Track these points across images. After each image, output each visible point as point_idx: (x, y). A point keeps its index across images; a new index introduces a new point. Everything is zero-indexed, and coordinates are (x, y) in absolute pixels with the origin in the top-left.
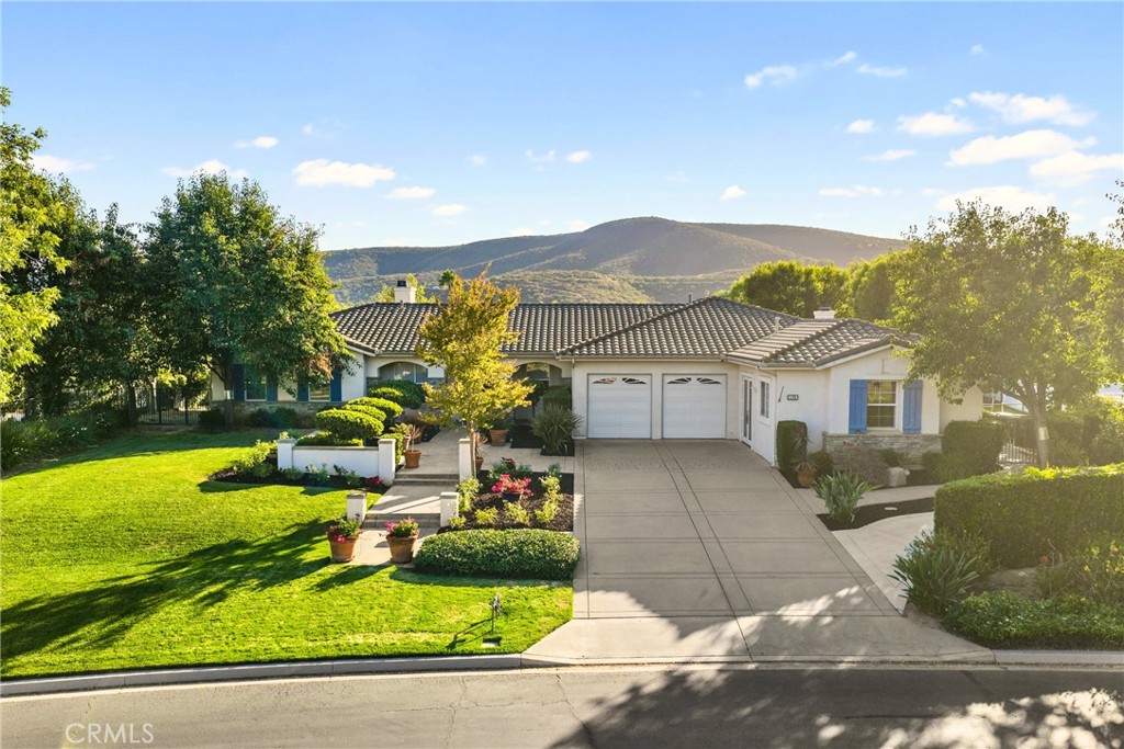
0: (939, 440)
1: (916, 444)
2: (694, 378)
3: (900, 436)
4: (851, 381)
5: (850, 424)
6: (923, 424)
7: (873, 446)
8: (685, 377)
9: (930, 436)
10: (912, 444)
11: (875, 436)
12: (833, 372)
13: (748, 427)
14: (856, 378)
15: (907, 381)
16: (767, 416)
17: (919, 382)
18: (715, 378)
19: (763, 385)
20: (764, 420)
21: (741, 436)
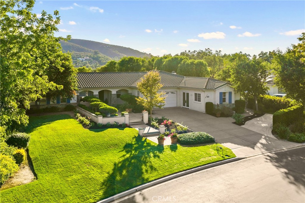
0: (235, 104)
2: (170, 92)
3: (228, 104)
5: (220, 102)
6: (232, 101)
8: (168, 92)
13: (186, 104)
14: (220, 92)
15: (229, 92)
16: (198, 101)
17: (231, 92)
18: (174, 92)
19: (196, 94)
20: (197, 102)
21: (182, 106)
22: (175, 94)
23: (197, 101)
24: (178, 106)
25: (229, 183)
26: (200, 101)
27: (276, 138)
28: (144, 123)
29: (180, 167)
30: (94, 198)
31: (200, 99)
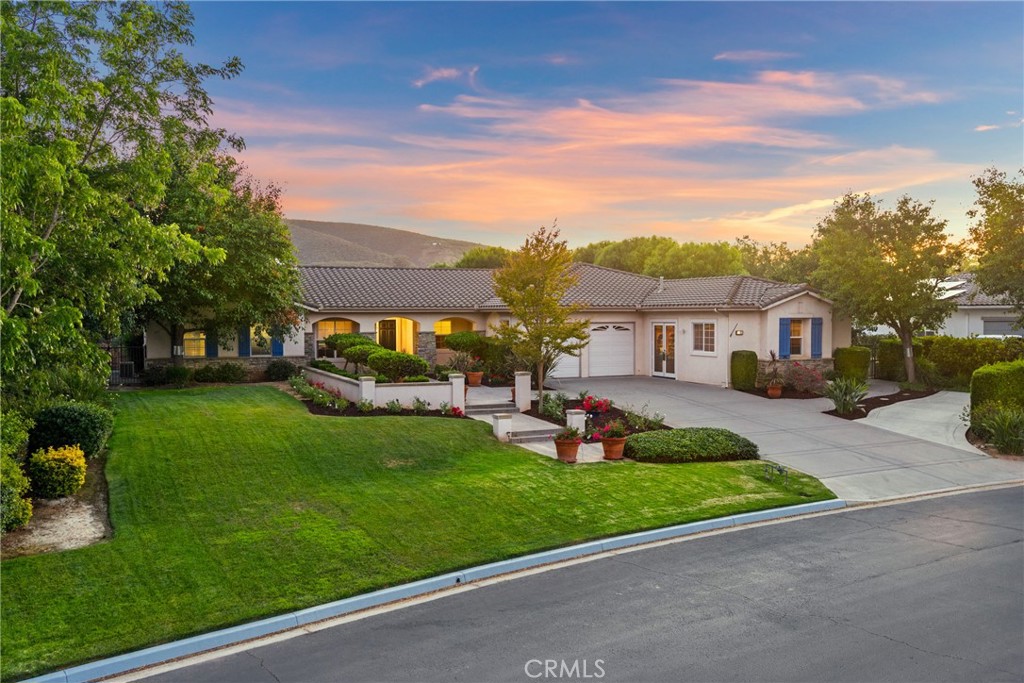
0: (832, 362)
1: (819, 366)
2: (610, 326)
3: (810, 360)
4: (781, 319)
5: (780, 351)
6: (823, 351)
8: (604, 325)
9: (827, 360)
11: (795, 361)
12: (769, 312)
13: (664, 363)
14: (782, 317)
15: (813, 319)
16: (706, 350)
17: (821, 319)
18: (626, 326)
19: (697, 326)
20: (703, 352)
21: (651, 372)
22: (630, 333)
23: (701, 349)
24: (637, 373)
25: (808, 566)
26: (712, 350)
27: (982, 453)
28: (519, 409)
29: (627, 519)
30: (294, 594)
31: (712, 341)
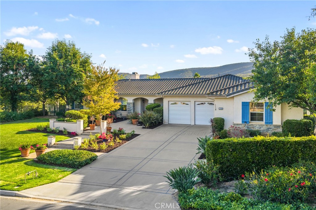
0: (281, 127)
1: (271, 128)
3: (264, 125)
4: (242, 102)
5: (242, 119)
6: (274, 121)
7: (252, 129)
8: (203, 102)
9: (276, 125)
10: (269, 128)
11: (253, 125)
12: (235, 98)
14: (244, 101)
